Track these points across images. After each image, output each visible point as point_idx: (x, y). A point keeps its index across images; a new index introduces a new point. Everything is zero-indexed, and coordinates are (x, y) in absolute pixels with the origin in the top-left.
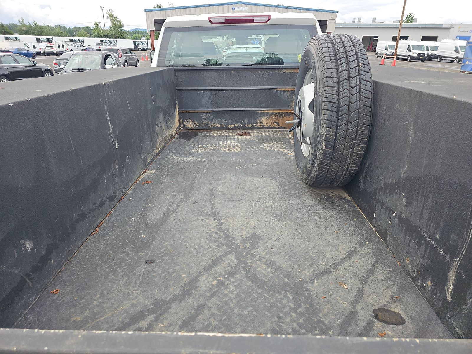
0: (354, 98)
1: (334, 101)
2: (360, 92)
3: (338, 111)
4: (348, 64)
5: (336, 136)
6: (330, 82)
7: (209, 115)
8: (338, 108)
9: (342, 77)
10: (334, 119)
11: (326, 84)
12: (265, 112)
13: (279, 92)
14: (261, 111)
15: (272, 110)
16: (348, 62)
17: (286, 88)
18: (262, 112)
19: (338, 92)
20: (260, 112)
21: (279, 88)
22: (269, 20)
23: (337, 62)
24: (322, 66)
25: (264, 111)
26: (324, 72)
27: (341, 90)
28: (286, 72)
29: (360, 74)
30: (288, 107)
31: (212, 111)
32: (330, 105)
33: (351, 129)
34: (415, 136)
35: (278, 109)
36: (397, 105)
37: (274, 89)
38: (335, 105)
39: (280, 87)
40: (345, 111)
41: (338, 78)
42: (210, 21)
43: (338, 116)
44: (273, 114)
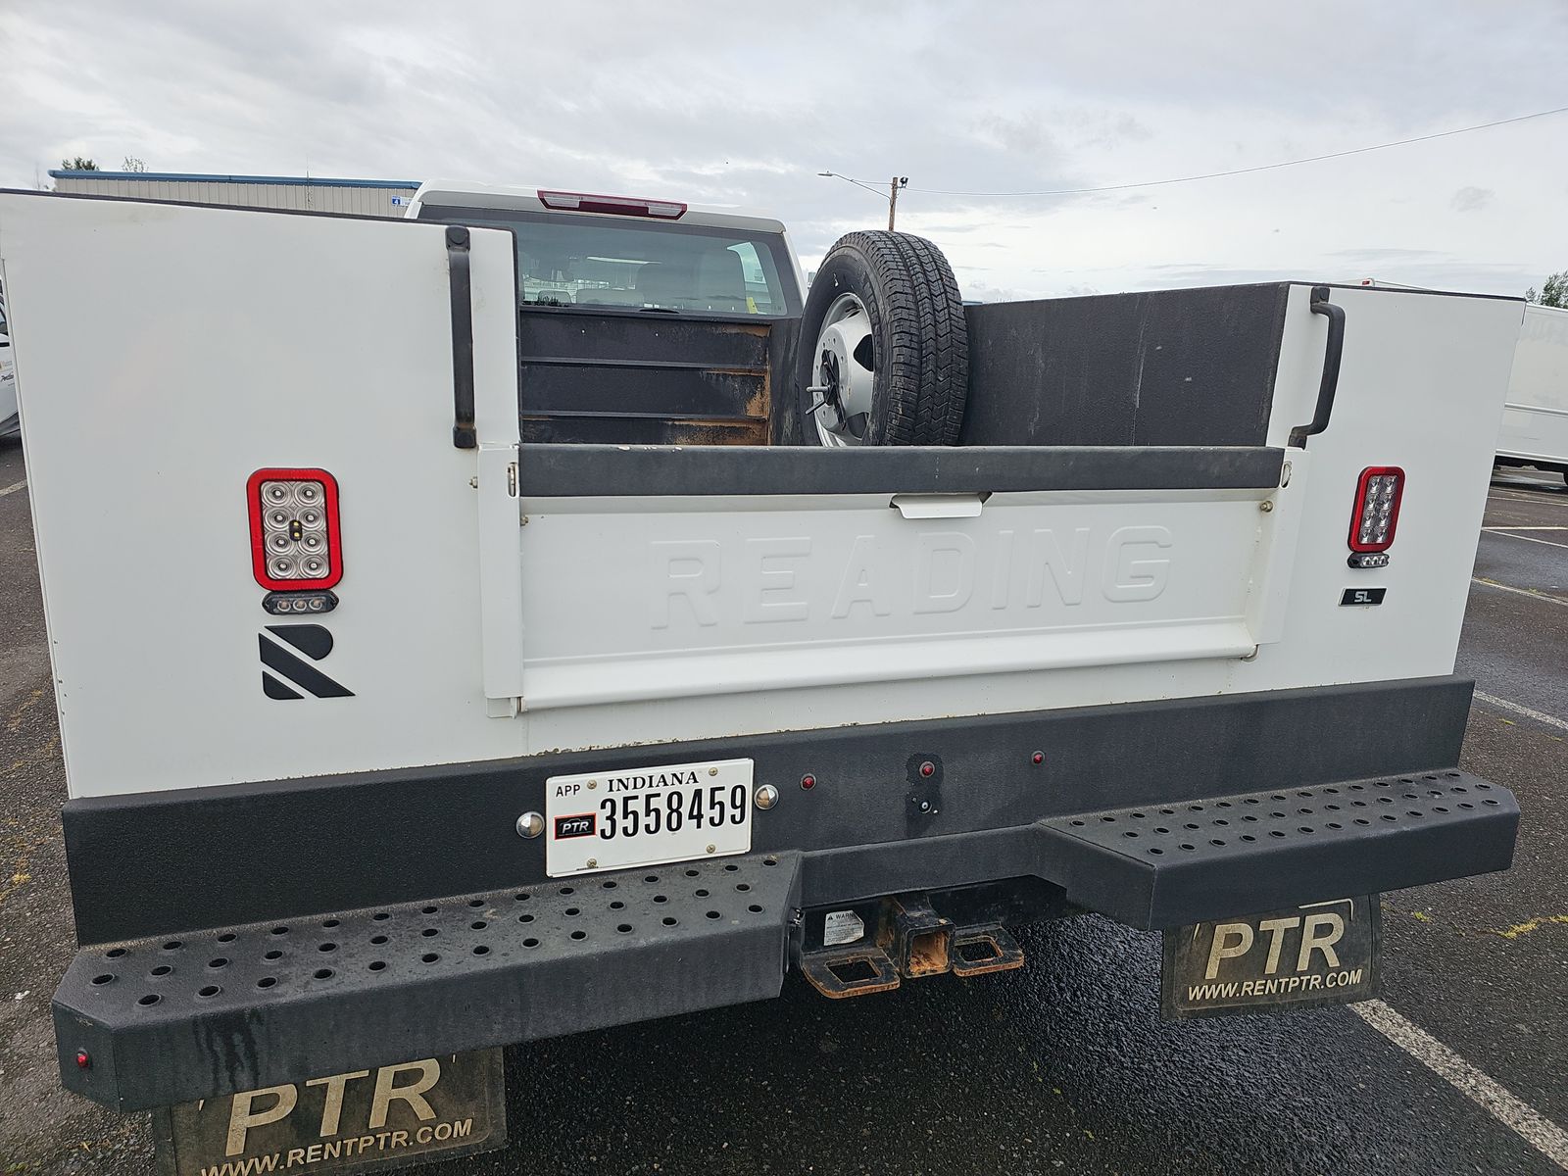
0: (943, 329)
1: (913, 331)
2: (950, 319)
3: (921, 350)
4: (925, 274)
5: (919, 393)
6: (902, 301)
7: (543, 427)
8: (920, 343)
9: (920, 294)
10: (915, 362)
11: (897, 304)
12: (682, 423)
13: (714, 377)
14: (674, 420)
15: (699, 420)
16: (924, 272)
17: (730, 370)
18: (677, 423)
19: (918, 316)
20: (670, 423)
21: (715, 368)
22: (682, 212)
23: (908, 271)
24: (885, 276)
25: (680, 420)
26: (890, 285)
27: (922, 314)
28: (728, 331)
29: (945, 292)
30: (734, 413)
31: (550, 417)
32: (906, 338)
33: (941, 379)
34: (1046, 364)
35: (714, 416)
36: (1014, 332)
37: (704, 369)
38: (915, 339)
39: (716, 366)
40: (931, 349)
41: (915, 295)
42: (543, 200)
43: (921, 357)
44: (701, 428)
